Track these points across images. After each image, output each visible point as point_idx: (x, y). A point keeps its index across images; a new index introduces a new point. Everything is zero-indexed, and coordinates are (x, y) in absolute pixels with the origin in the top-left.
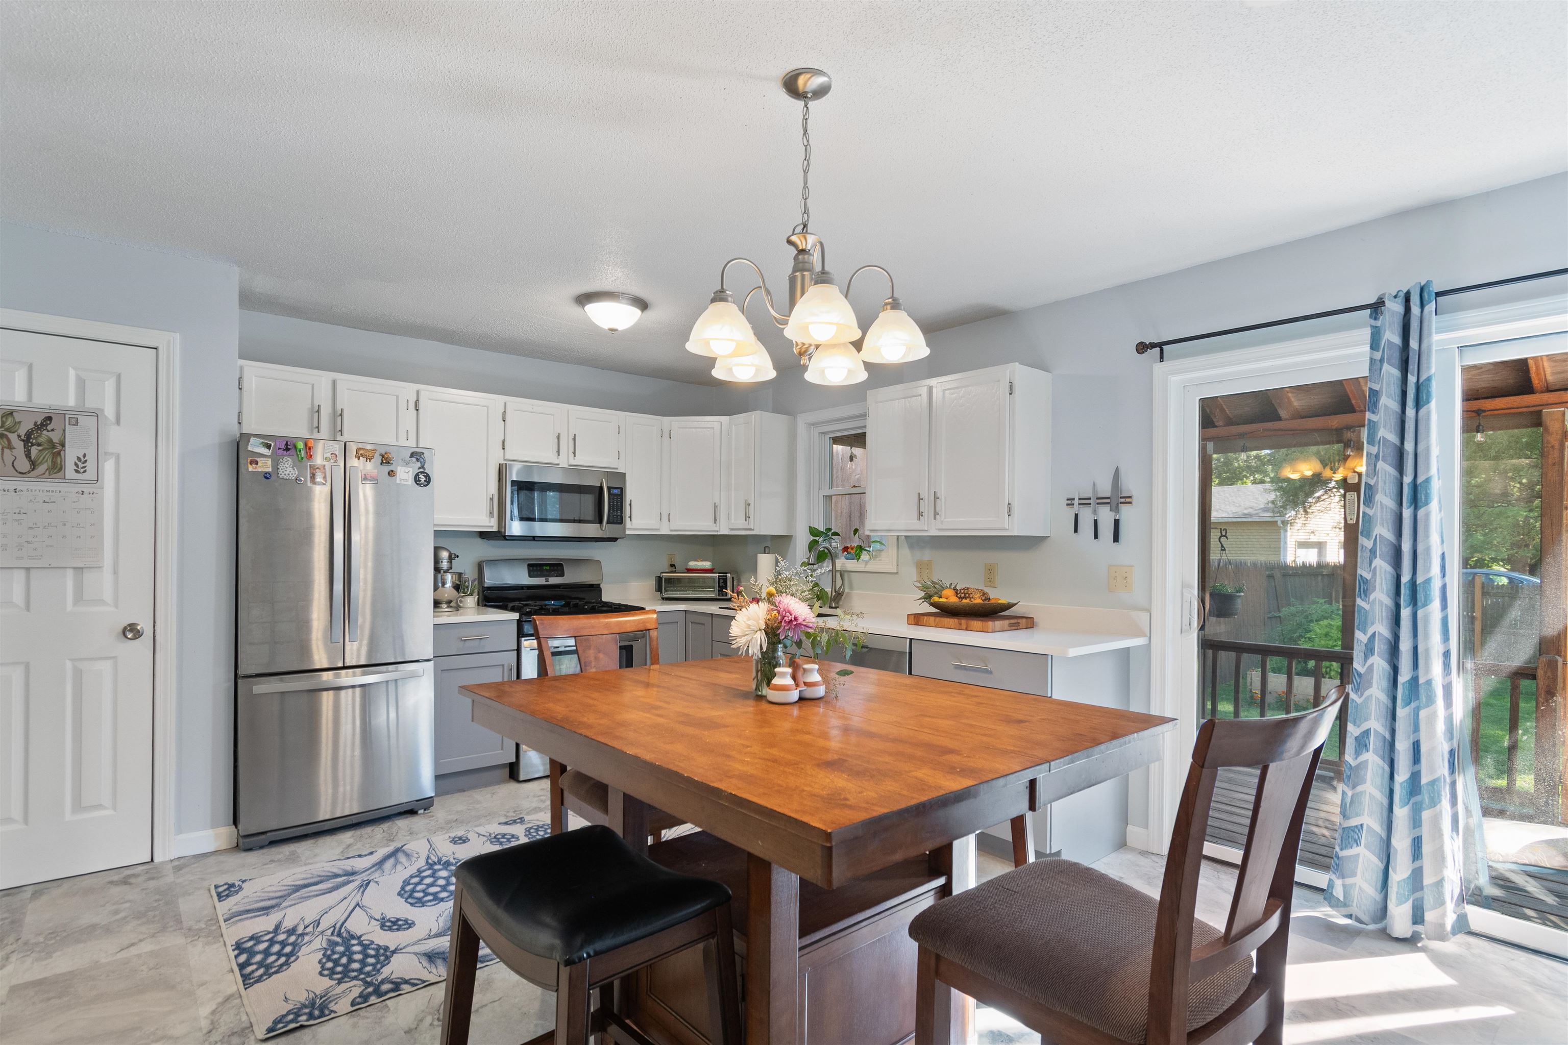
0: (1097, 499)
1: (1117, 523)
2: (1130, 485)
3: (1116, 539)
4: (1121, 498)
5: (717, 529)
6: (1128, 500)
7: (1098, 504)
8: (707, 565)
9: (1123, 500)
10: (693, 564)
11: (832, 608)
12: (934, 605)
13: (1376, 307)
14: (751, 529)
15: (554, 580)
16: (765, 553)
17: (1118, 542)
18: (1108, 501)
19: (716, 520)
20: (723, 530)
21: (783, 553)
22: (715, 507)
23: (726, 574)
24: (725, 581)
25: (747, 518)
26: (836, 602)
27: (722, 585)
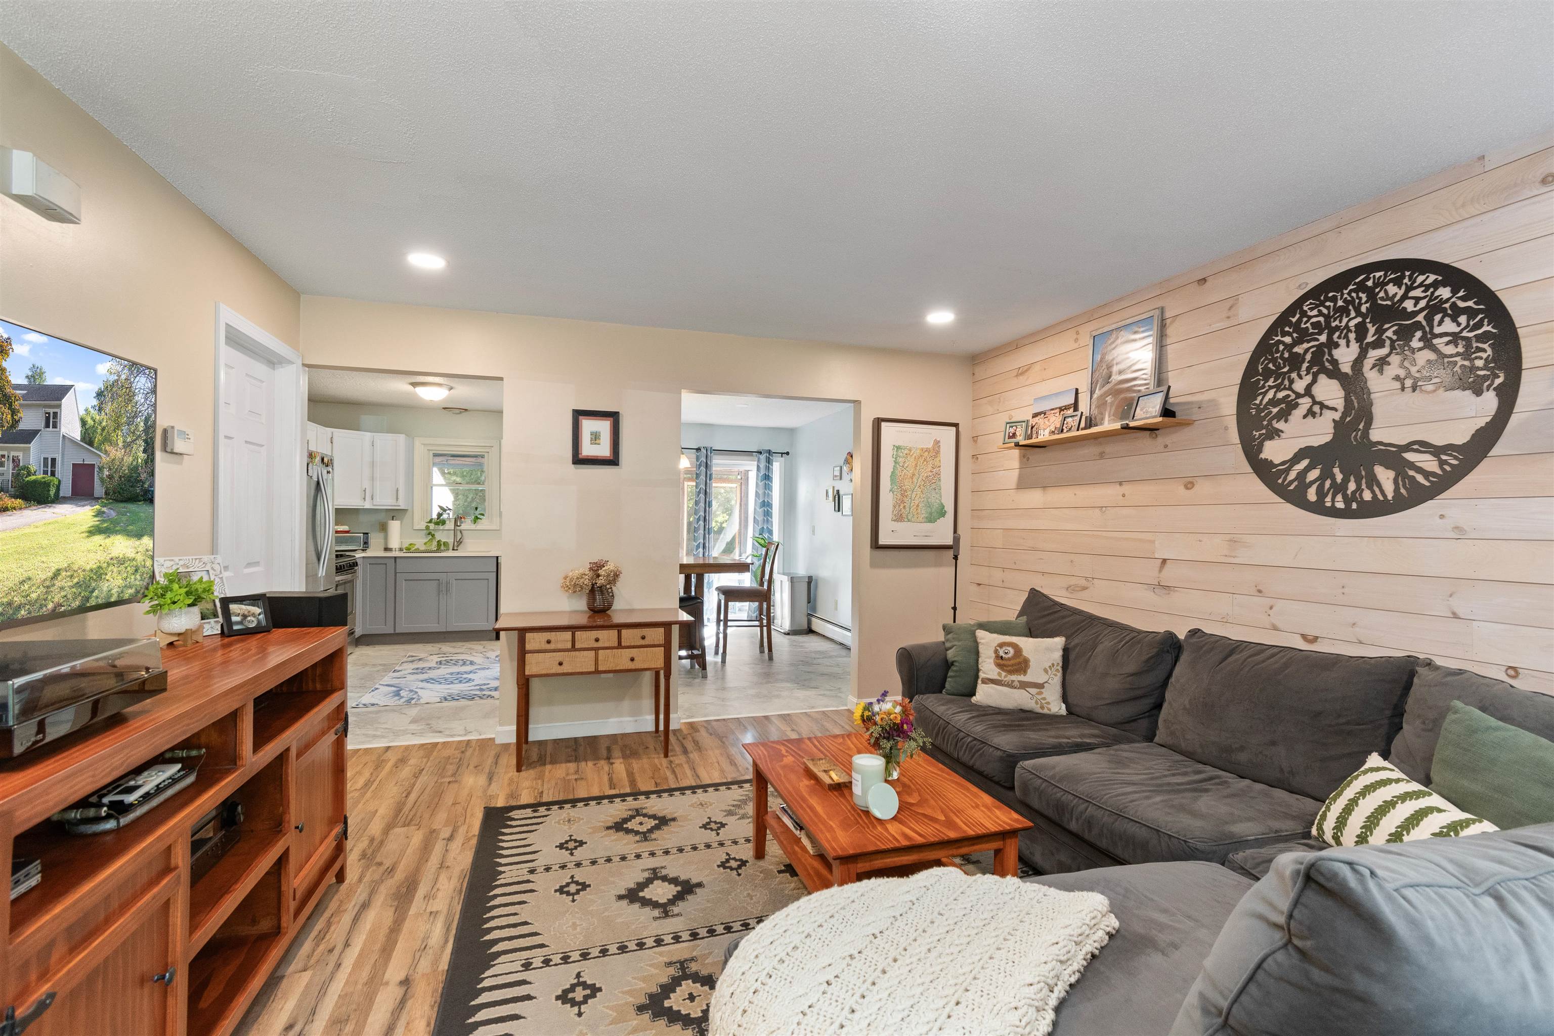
5: (363, 505)
8: (346, 528)
11: (456, 550)
13: (698, 449)
14: (399, 506)
16: (394, 519)
19: (364, 499)
20: (368, 505)
21: (401, 519)
22: (365, 491)
23: (367, 533)
24: (367, 538)
25: (397, 499)
26: (458, 546)
27: (366, 541)
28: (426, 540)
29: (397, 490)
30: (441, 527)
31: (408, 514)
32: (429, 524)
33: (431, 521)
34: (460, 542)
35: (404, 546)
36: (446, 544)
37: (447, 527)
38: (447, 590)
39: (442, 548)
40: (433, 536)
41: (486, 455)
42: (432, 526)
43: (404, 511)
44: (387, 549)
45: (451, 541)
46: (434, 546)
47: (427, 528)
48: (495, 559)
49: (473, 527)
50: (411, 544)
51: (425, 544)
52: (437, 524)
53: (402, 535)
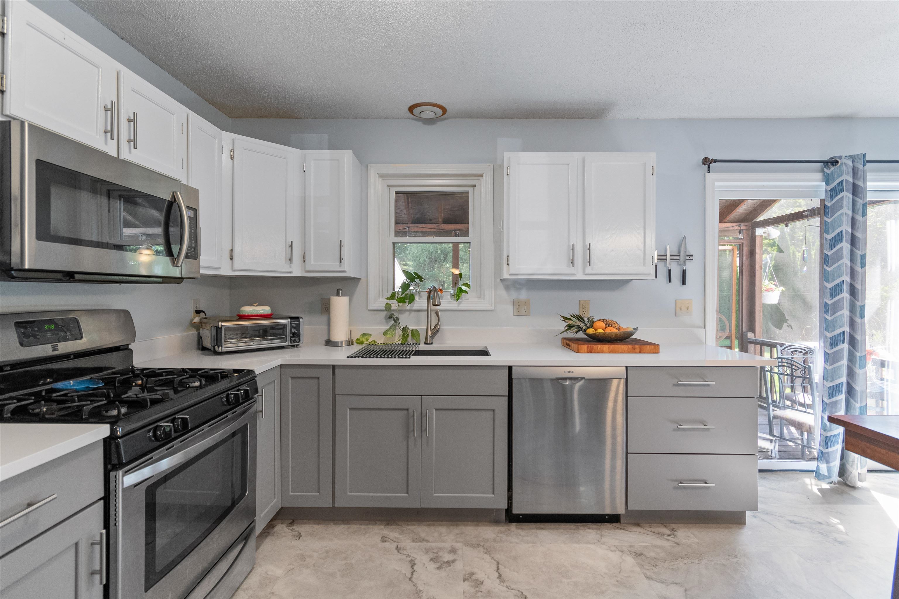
0: (671, 256)
1: (684, 272)
2: (692, 248)
3: (684, 282)
4: (687, 256)
5: (290, 270)
6: (691, 258)
7: (671, 259)
8: (265, 310)
9: (688, 258)
10: (248, 310)
11: (430, 344)
12: (587, 335)
13: (831, 161)
14: (344, 271)
15: (64, 347)
16: (338, 295)
17: (685, 284)
18: (678, 257)
19: (291, 260)
20: (297, 271)
21: (351, 295)
22: (291, 246)
23: (298, 318)
24: (298, 326)
25: (341, 260)
26: (433, 337)
27: (294, 330)
28: (386, 327)
29: (341, 245)
30: (408, 307)
31: (360, 288)
32: (390, 302)
33: (392, 297)
34: (436, 331)
35: (355, 337)
36: (415, 333)
37: (416, 305)
38: (423, 430)
39: (410, 340)
40: (396, 320)
41: (470, 190)
42: (394, 305)
43: (354, 281)
44: (329, 343)
45: (422, 327)
46: (397, 339)
47: (388, 307)
48: (506, 371)
49: (454, 305)
50: (364, 335)
51: (385, 333)
52: (402, 300)
53: (351, 321)
